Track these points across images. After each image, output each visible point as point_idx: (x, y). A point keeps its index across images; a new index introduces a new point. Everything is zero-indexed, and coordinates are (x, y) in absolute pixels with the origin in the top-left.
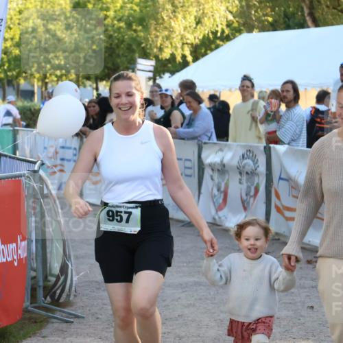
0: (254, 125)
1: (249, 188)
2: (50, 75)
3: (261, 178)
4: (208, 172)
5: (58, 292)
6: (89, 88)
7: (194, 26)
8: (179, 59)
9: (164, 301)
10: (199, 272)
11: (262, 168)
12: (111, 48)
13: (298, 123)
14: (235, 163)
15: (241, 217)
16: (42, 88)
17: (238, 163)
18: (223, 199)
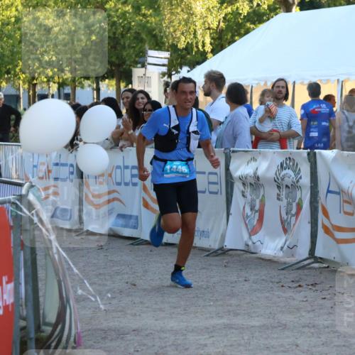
1: (289, 204)
3: (304, 192)
4: (238, 187)
5: (53, 344)
6: (89, 89)
7: (219, 5)
9: (187, 349)
10: (229, 311)
11: (306, 180)
12: (114, 38)
14: (272, 174)
15: (280, 241)
16: (29, 92)
17: (276, 174)
18: (258, 220)
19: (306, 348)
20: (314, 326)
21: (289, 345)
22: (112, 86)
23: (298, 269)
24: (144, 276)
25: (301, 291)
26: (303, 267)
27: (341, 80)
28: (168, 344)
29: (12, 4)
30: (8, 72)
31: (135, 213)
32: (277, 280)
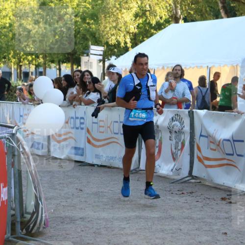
1: (177, 143)
2: (24, 59)
3: (186, 136)
5: (32, 225)
6: (54, 69)
7: (134, 18)
8: (122, 45)
9: (113, 231)
11: (187, 128)
14: (166, 124)
15: (171, 166)
16: (17, 70)
17: (169, 124)
18: (158, 153)
19: (186, 231)
20: (191, 218)
21: (175, 229)
22: (68, 67)
23: (182, 183)
24: (87, 185)
25: (183, 197)
26: (185, 182)
27: (209, 67)
28: (101, 227)
29: (7, 15)
30: (4, 58)
31: (82, 146)
32: (169, 190)
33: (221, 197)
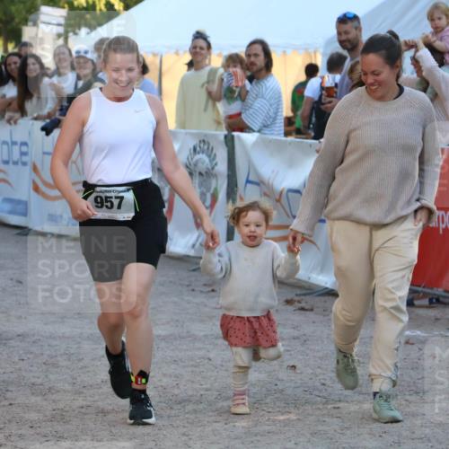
0: (210, 103)
1: (203, 194)
9: (80, 360)
13: (272, 101)
14: (183, 159)
15: (192, 237)
17: (188, 159)
18: (167, 212)
19: (219, 362)
21: (199, 358)
28: (59, 353)
31: (24, 198)
32: (187, 283)
33: (285, 299)
